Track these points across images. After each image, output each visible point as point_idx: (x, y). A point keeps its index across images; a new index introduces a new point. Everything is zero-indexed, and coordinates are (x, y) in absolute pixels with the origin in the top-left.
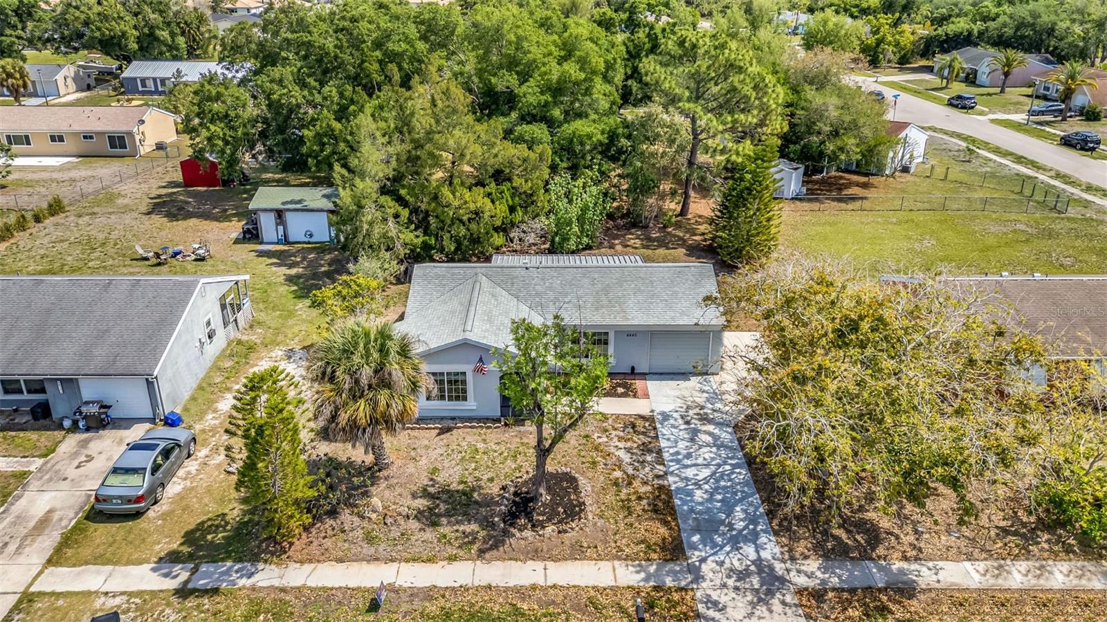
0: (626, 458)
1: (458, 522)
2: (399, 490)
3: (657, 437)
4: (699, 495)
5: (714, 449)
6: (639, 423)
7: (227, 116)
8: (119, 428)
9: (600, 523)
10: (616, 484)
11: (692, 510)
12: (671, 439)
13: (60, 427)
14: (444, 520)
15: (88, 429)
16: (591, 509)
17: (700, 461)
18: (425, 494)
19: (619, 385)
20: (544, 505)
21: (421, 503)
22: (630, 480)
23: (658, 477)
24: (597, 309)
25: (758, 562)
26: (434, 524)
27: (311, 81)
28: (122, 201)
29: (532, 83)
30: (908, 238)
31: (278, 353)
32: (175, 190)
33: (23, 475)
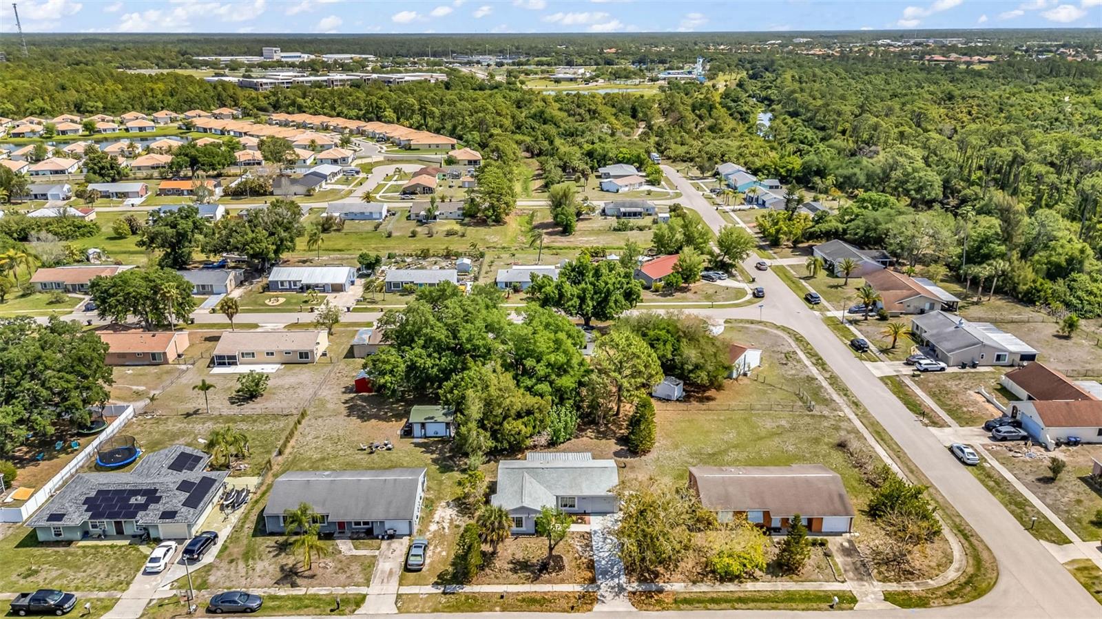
0: (580, 549)
1: (524, 572)
2: (503, 561)
3: (591, 540)
4: (603, 562)
5: (611, 545)
6: (586, 534)
8: (399, 538)
9: (570, 572)
10: (576, 558)
11: (600, 567)
12: (597, 541)
13: (377, 538)
14: (519, 571)
15: (388, 539)
16: (567, 567)
17: (605, 550)
18: (512, 563)
19: (579, 518)
20: (552, 566)
21: (511, 566)
22: (581, 557)
23: (590, 556)
24: (571, 487)
25: (618, 584)
26: (516, 572)
27: (436, 355)
28: (330, 406)
29: (542, 363)
30: (724, 432)
31: (443, 504)
32: (353, 395)
33: (375, 557)
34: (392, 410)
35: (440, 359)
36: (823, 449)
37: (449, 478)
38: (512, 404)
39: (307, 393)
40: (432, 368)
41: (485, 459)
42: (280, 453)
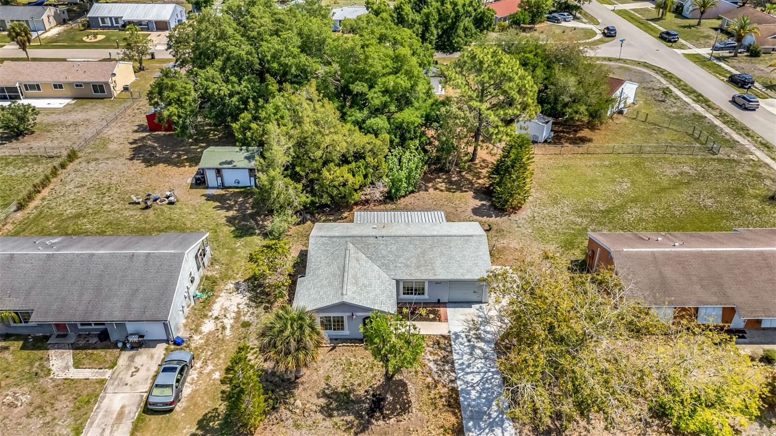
0: (434, 368)
1: (343, 415)
2: (309, 392)
3: (451, 352)
5: (483, 361)
6: (442, 341)
7: (179, 100)
8: (149, 347)
9: (420, 414)
10: (428, 387)
11: (469, 405)
12: (460, 353)
13: (115, 346)
14: (335, 413)
15: (132, 348)
16: (415, 405)
17: (475, 370)
19: (431, 312)
20: (389, 403)
21: (322, 401)
22: (436, 383)
23: (452, 381)
24: (418, 267)
26: (331, 416)
27: (234, 79)
28: (112, 147)
29: (377, 89)
30: (613, 181)
31: (231, 286)
32: (144, 134)
33: (102, 382)
34: (187, 152)
35: (240, 84)
36: (754, 204)
37: (245, 246)
38: (333, 144)
39: (89, 132)
40: (231, 95)
41: (295, 219)
42: (21, 207)
